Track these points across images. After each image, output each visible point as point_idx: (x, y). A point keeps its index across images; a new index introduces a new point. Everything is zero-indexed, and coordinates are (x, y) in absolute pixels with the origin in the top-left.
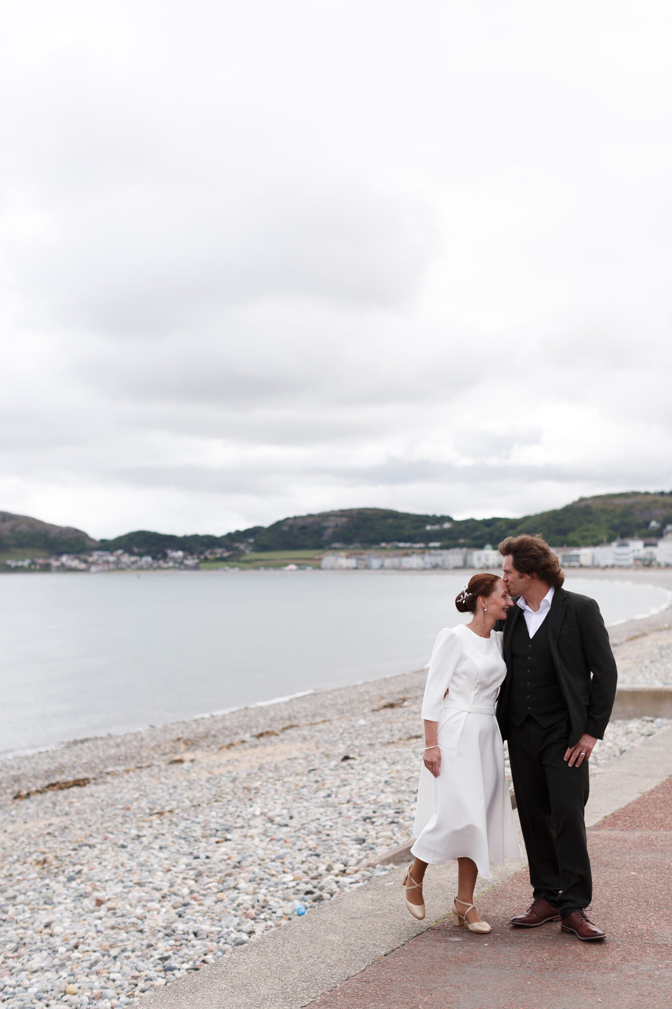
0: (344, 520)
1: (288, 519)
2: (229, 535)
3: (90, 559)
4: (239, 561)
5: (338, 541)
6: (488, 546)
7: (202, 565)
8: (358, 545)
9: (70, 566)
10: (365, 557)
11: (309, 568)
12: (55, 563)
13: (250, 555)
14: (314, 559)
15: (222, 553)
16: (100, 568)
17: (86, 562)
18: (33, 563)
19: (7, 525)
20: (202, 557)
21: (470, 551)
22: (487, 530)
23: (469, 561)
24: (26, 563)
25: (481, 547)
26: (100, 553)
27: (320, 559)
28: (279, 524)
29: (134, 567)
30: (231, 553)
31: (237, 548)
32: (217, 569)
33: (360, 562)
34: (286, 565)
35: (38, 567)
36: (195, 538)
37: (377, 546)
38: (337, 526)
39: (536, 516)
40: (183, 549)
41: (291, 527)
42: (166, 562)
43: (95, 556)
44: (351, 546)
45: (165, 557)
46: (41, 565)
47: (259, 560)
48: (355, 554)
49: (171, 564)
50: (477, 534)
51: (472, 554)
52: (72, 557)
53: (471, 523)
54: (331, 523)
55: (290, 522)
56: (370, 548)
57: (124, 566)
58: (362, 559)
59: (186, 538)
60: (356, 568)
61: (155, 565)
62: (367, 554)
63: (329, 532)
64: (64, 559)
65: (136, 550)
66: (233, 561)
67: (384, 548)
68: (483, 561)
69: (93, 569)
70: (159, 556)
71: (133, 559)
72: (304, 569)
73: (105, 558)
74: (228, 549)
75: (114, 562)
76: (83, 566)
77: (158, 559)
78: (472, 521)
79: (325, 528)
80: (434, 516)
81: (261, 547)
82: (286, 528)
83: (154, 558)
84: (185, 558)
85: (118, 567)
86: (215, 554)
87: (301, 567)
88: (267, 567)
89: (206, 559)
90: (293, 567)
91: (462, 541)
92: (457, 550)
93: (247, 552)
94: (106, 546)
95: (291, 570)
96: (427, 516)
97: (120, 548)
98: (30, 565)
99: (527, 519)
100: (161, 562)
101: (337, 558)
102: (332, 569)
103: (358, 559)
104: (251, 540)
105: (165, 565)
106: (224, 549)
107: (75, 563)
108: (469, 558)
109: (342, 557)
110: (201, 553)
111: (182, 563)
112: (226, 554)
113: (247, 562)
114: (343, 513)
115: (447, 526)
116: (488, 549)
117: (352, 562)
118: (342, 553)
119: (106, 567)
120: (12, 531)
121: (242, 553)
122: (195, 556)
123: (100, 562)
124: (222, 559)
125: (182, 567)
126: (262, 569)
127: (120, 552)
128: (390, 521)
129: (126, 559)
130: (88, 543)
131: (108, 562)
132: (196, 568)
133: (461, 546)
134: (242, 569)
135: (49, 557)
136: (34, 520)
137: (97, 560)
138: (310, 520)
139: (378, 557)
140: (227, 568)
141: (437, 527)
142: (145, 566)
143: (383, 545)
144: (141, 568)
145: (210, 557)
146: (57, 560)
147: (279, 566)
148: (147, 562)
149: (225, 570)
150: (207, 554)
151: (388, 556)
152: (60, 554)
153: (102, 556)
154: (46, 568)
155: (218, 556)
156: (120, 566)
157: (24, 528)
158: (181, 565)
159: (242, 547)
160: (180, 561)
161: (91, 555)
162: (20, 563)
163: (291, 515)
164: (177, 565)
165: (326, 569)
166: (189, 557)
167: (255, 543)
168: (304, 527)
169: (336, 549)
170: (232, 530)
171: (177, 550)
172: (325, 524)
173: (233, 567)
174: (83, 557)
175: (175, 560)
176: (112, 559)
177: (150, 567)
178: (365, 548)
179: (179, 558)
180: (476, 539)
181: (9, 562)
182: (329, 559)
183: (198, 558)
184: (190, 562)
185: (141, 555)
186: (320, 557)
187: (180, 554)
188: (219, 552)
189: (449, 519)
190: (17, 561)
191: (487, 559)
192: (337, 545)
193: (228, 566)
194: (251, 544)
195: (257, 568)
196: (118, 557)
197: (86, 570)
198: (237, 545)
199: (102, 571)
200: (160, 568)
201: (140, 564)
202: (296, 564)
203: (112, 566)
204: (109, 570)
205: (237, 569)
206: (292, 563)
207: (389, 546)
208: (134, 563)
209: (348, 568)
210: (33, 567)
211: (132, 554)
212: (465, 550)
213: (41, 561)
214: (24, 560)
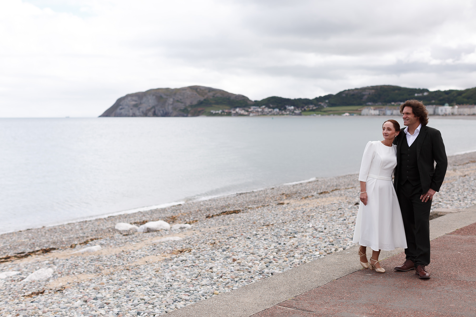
0: (373, 91)
1: (345, 91)
2: (316, 99)
3: (250, 110)
4: (321, 111)
5: (370, 101)
6: (447, 104)
7: (303, 113)
8: (380, 103)
9: (240, 113)
10: (383, 109)
11: (355, 115)
12: (233, 112)
13: (326, 108)
14: (357, 110)
15: (313, 107)
16: (254, 114)
17: (247, 111)
18: (223, 112)
19: (211, 94)
20: (303, 109)
21: (437, 106)
22: (446, 96)
23: (436, 112)
24: (220, 112)
25: (443, 105)
26: (254, 107)
27: (361, 111)
28: (340, 94)
29: (270, 114)
30: (317, 107)
31: (320, 105)
32: (310, 115)
33: (381, 112)
34: (344, 113)
35: (225, 114)
36: (300, 100)
37: (390, 104)
38: (370, 94)
39: (472, 89)
40: (294, 106)
41: (347, 95)
42: (285, 111)
43: (252, 108)
44: (377, 104)
45: (285, 109)
46: (226, 112)
47: (331, 111)
48: (379, 108)
49: (288, 113)
50: (441, 98)
51: (438, 108)
52: (241, 109)
53: (438, 93)
54: (367, 93)
55: (346, 92)
56: (386, 105)
57: (266, 114)
58: (382, 111)
59: (295, 100)
60: (379, 115)
61: (280, 113)
62: (384, 108)
63: (366, 97)
64: (237, 110)
65: (271, 106)
66: (318, 111)
67: (393, 105)
68: (444, 111)
69: (251, 115)
70: (282, 108)
71: (270, 110)
72: (353, 115)
73: (256, 110)
74: (315, 105)
75: (261, 112)
76: (246, 113)
77: (282, 110)
78: (439, 92)
79: (364, 95)
80: (419, 89)
81: (332, 105)
82: (344, 95)
83: (280, 110)
84: (295, 109)
85: (263, 114)
86: (309, 108)
87: (351, 114)
88: (334, 114)
89: (305, 110)
90: (347, 114)
91: (433, 101)
92: (430, 106)
93: (325, 107)
94: (257, 104)
95: (346, 116)
96: (416, 89)
97: (264, 105)
98: (222, 112)
99: (467, 90)
100: (283, 112)
101: (369, 110)
102: (367, 115)
103: (379, 111)
104: (327, 101)
105: (285, 113)
106: (314, 106)
107: (243, 112)
108: (436, 110)
109: (372, 109)
110: (303, 107)
111: (293, 112)
112: (314, 108)
113: (325, 112)
114: (373, 88)
115: (426, 94)
116: (447, 106)
117: (377, 112)
118: (372, 108)
119: (257, 114)
120: (213, 96)
121: (322, 107)
122: (300, 109)
123: (254, 111)
124: (313, 110)
125: (293, 114)
126: (332, 115)
127: (264, 107)
128: (397, 91)
129: (267, 110)
130: (249, 102)
131: (258, 111)
132: (300, 114)
133: (432, 104)
134: (322, 115)
135: (230, 109)
136: (223, 91)
137: (253, 110)
138: (356, 91)
139: (390, 110)
140: (315, 115)
141: (420, 95)
142: (276, 114)
143: (393, 103)
144: (274, 114)
145: (307, 109)
146: (234, 110)
147: (340, 114)
148: (276, 111)
149: (314, 115)
150: (306, 108)
151: (395, 109)
152: (236, 107)
153: (255, 109)
154: (229, 114)
155: (311, 109)
156: (264, 113)
157: (219, 95)
158: (293, 113)
159: (322, 104)
160: (292, 111)
161: (250, 108)
162: (217, 112)
163: (347, 89)
164: (291, 113)
165: (364, 115)
166: (297, 109)
167: (329, 102)
168: (353, 95)
169: (369, 105)
170: (318, 96)
171: (291, 106)
172: (364, 93)
173: (318, 114)
174: (246, 109)
175: (290, 111)
176: (260, 110)
177: (278, 114)
178: (384, 105)
179: (292, 109)
180: (440, 100)
181: (212, 111)
182: (365, 111)
183: (301, 110)
184: (297, 112)
185: (274, 108)
186: (361, 109)
187: (292, 107)
188: (311, 107)
189: (427, 91)
190: (216, 111)
191: (446, 111)
192: (370, 104)
193: (315, 113)
194: (326, 103)
195: (329, 115)
196: (263, 109)
197: (248, 115)
198: (320, 103)
199: (256, 116)
200: (283, 114)
201: (273, 112)
202: (349, 113)
203: (260, 113)
204: (259, 115)
205: (320, 115)
206: (347, 112)
207: (396, 104)
208: (270, 112)
209: (375, 115)
210: (223, 113)
211: (270, 107)
212: (434, 106)
213: (227, 111)
214: (219, 110)
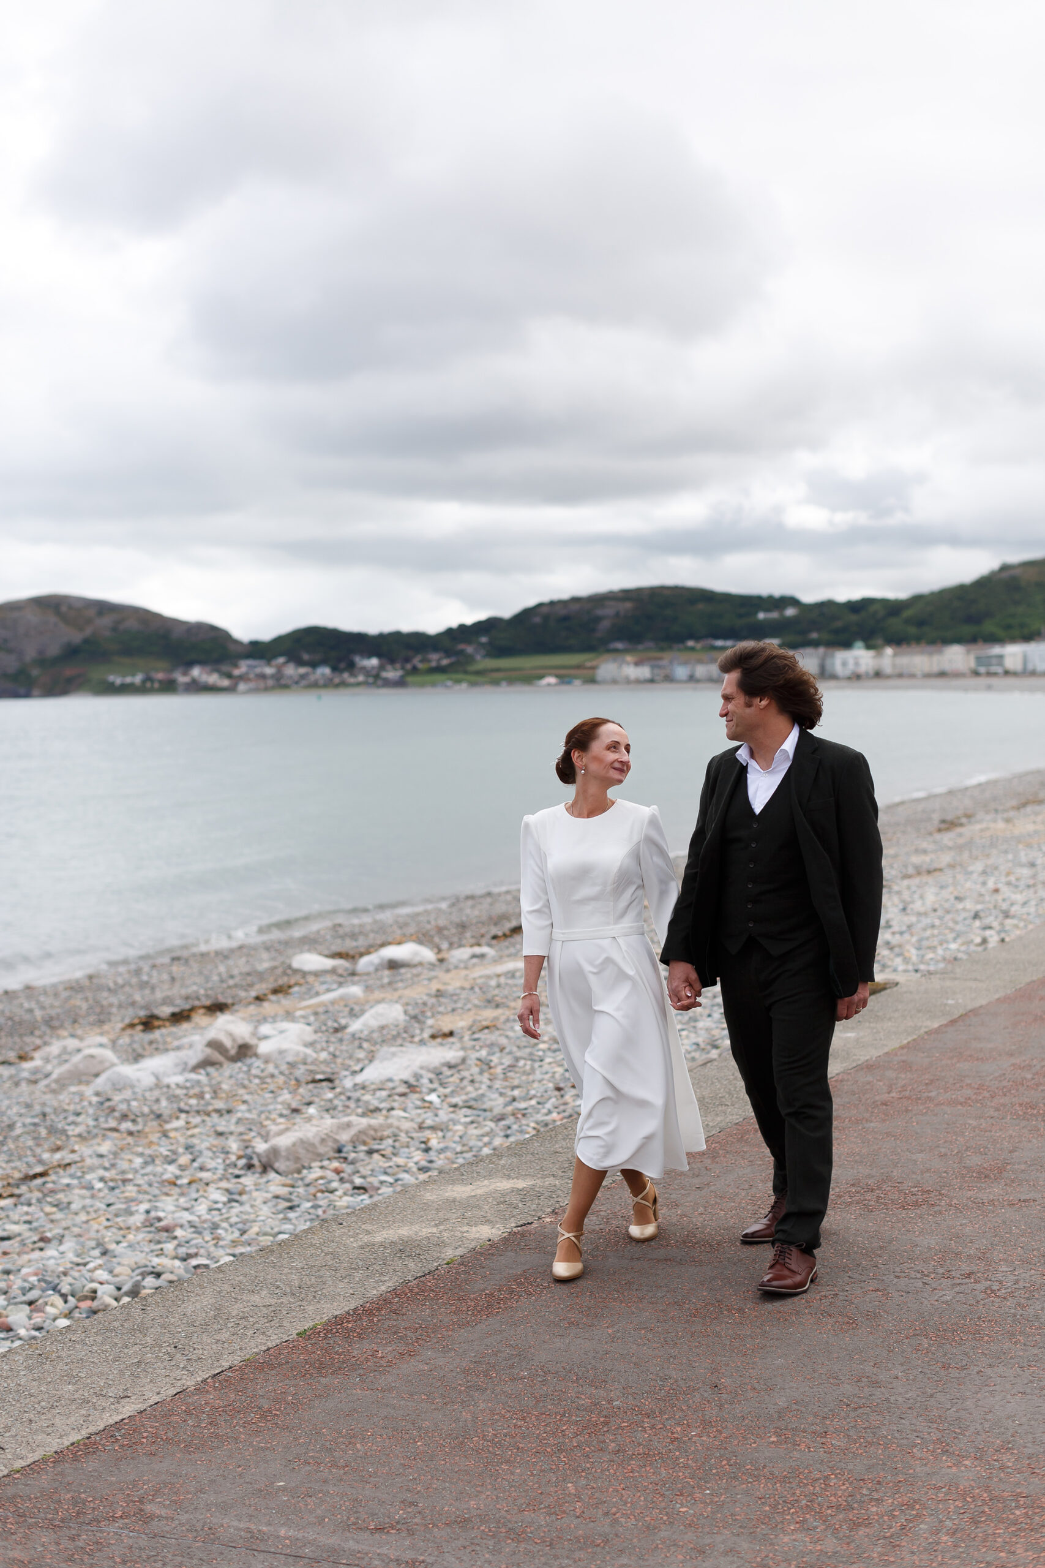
0: (628, 605)
1: (540, 605)
2: (450, 632)
3: (236, 672)
4: (466, 672)
5: (619, 639)
6: (859, 644)
7: (410, 679)
8: (651, 644)
9: (206, 682)
10: (664, 662)
11: (577, 682)
12: (182, 679)
13: (484, 663)
14: (579, 667)
15: (439, 660)
16: (252, 685)
17: (229, 676)
18: (148, 679)
19: (106, 621)
20: (409, 666)
21: (830, 651)
22: (854, 618)
23: (828, 668)
24: (138, 679)
25: (847, 645)
26: (250, 662)
27: (594, 668)
28: (525, 615)
29: (304, 683)
30: (453, 659)
31: (462, 652)
32: (434, 685)
33: (657, 671)
34: (541, 677)
35: (156, 685)
36: (397, 638)
37: (681, 646)
38: (617, 615)
39: (933, 595)
40: (379, 655)
41: (546, 618)
42: (353, 675)
43: (243, 667)
44: (640, 647)
45: (351, 667)
46: (160, 682)
47: (498, 670)
48: (649, 659)
49: (361, 678)
50: (839, 624)
51: (833, 656)
52: (208, 668)
53: (827, 606)
54: (609, 611)
55: (544, 610)
56: (670, 648)
57: (289, 682)
58: (660, 667)
59: (381, 636)
60: (652, 681)
61: (337, 680)
62: (667, 656)
63: (605, 624)
64: (196, 672)
65: (306, 657)
66: (456, 672)
67: (692, 649)
68: (851, 666)
69: (242, 686)
70: (342, 665)
71: (302, 670)
72: (569, 683)
73: (258, 670)
74: (448, 653)
75: (272, 676)
76: (226, 683)
77: (341, 671)
78: (829, 604)
79: (598, 619)
80: (770, 598)
81: (499, 651)
82: (537, 620)
83: (335, 669)
84: (382, 667)
85: (280, 684)
86: (429, 661)
87: (564, 679)
88: (511, 681)
89: (415, 670)
90: (552, 680)
91: (814, 635)
92: (809, 651)
93: (478, 657)
94: (258, 650)
95: (549, 685)
96: (759, 598)
97: (281, 655)
98: (144, 682)
99: (917, 599)
100: (346, 675)
101: (620, 667)
102: (614, 682)
103: (653, 667)
104: (484, 639)
105: (352, 680)
106: (441, 655)
107: (213, 679)
108: (828, 662)
109: (628, 664)
110: (407, 660)
111: (377, 676)
112: (445, 662)
113: (478, 673)
114: (627, 595)
115: (790, 612)
116: (859, 648)
117: (645, 672)
118: (629, 658)
119: (262, 684)
120: (114, 629)
121: (470, 659)
122: (398, 666)
123: (252, 676)
124: (439, 670)
125: (380, 682)
126: (504, 684)
127: (281, 660)
128: (701, 606)
129: (291, 671)
130: (232, 647)
131: (263, 677)
132: (400, 683)
133: (815, 644)
134: (473, 684)
135: (172, 670)
136: (147, 612)
137: (247, 673)
138: (575, 607)
139: (685, 663)
140: (449, 683)
141: (774, 615)
142: (321, 682)
143: (690, 643)
144: (315, 685)
145: (420, 666)
146: (185, 674)
147: (529, 679)
148: (323, 675)
149: (446, 686)
150: (416, 661)
151: (700, 661)
152: (190, 664)
153: (255, 667)
154: (169, 687)
155: (434, 664)
156: (283, 682)
157: (131, 624)
158: (376, 680)
159: (470, 649)
160: (374, 672)
161: (236, 666)
162: (128, 680)
163: (545, 598)
164: (371, 680)
165: (604, 682)
166: (389, 667)
167: (490, 643)
168: (566, 618)
169: (616, 651)
170: (454, 624)
171: (370, 655)
172: (600, 612)
173: (458, 681)
174: (225, 668)
175: (366, 671)
176: (269, 671)
177: (328, 684)
178: (662, 649)
179: (373, 668)
180: (837, 632)
181: (111, 678)
182: (607, 668)
183: (403, 668)
184: (391, 674)
185: (314, 665)
186: (594, 663)
187: (374, 662)
188: (435, 658)
189: (793, 601)
190: (124, 676)
191: (857, 664)
192: (619, 645)
193: (451, 679)
194: (482, 645)
195: (496, 683)
196: (279, 668)
197: (231, 690)
198: (461, 646)
199: (256, 690)
200: (343, 684)
201: (312, 678)
202: (557, 676)
203: (270, 682)
204: (266, 689)
205: (464, 685)
206: (550, 675)
207: (699, 646)
208: (303, 677)
209: (638, 682)
210: (148, 685)
211: (300, 663)
212: (821, 650)
213: (160, 676)
214: (133, 675)
